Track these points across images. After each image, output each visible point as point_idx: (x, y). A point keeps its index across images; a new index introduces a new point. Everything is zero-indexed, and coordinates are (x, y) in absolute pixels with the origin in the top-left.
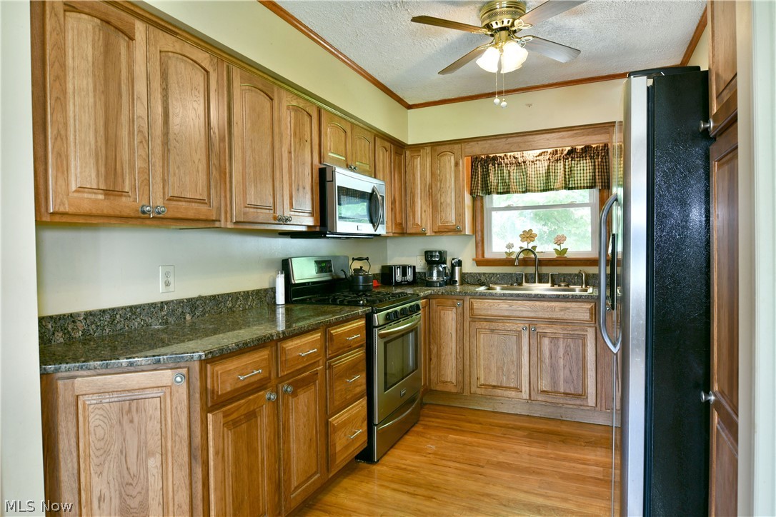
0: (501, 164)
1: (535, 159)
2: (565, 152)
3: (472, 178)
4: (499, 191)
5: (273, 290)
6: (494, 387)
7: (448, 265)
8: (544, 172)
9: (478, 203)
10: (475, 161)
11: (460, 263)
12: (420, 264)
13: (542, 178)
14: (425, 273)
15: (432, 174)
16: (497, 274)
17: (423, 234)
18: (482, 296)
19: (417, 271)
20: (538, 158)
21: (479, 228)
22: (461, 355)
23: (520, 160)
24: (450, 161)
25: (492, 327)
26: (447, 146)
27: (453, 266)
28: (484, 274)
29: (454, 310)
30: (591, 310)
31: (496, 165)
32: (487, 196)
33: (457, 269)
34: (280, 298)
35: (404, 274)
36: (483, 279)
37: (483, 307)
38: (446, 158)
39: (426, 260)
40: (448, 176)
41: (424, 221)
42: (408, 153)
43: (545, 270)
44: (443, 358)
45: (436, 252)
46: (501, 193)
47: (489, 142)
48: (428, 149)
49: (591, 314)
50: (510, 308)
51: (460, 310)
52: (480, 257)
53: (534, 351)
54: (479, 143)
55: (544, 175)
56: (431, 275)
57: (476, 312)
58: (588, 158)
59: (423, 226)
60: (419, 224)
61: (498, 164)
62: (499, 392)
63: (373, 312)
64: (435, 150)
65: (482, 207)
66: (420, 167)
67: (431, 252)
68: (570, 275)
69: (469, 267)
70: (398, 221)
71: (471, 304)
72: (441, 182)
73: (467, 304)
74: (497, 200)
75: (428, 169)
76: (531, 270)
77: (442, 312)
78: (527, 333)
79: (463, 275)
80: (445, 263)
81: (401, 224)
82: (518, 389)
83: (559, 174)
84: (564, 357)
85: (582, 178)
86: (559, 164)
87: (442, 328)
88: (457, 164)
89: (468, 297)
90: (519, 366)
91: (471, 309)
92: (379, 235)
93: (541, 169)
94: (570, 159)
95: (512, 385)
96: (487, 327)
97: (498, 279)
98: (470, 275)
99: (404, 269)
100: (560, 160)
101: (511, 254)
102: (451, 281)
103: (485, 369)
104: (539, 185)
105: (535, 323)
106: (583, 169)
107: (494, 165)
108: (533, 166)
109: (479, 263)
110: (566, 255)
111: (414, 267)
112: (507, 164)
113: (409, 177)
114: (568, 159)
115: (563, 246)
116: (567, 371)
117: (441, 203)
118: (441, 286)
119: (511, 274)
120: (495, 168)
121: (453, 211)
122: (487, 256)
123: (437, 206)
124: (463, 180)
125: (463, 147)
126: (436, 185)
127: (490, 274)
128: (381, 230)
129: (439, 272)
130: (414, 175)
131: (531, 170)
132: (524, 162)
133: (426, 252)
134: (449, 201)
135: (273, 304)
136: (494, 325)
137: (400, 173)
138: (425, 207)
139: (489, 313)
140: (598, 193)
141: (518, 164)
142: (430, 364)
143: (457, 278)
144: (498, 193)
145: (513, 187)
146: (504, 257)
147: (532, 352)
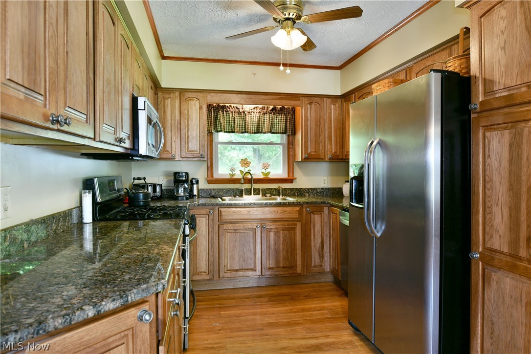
0: (228, 111)
1: (251, 111)
2: (270, 109)
4: (226, 130)
6: (237, 270)
8: (257, 120)
10: (209, 106)
11: (197, 182)
12: (167, 183)
13: (255, 125)
14: (171, 190)
15: (181, 113)
16: (223, 189)
17: (172, 159)
18: (229, 206)
19: (163, 188)
20: (253, 111)
21: (209, 156)
22: (213, 251)
23: (241, 110)
24: (195, 105)
25: (235, 228)
26: (194, 94)
27: (192, 184)
28: (214, 189)
29: (207, 218)
30: (299, 211)
31: (224, 112)
32: (216, 133)
33: (195, 186)
35: (154, 190)
36: (213, 193)
37: (229, 214)
38: (191, 103)
39: (174, 180)
40: (194, 116)
41: (173, 149)
43: (256, 186)
44: (198, 254)
45: (182, 173)
46: (227, 132)
47: (225, 95)
48: (177, 94)
49: (299, 214)
50: (248, 213)
51: (211, 217)
52: (210, 178)
54: (218, 94)
55: (257, 122)
56: (178, 191)
57: (223, 218)
58: (283, 114)
59: (173, 153)
60: (169, 150)
61: (226, 112)
62: (240, 273)
64: (184, 95)
65: (212, 140)
66: (172, 105)
67: (179, 173)
68: (271, 189)
69: (203, 185)
71: (220, 212)
72: (188, 119)
73: (217, 212)
74: (222, 137)
75: (177, 109)
76: (247, 186)
77: (198, 219)
78: (259, 229)
79: (199, 191)
82: (254, 269)
83: (265, 125)
84: (283, 243)
85: (279, 127)
86: (265, 116)
88: (201, 108)
89: (217, 207)
90: (255, 253)
91: (220, 215)
93: (255, 118)
94: (273, 114)
95: (249, 268)
96: (232, 228)
97: (224, 193)
98: (204, 190)
99: (154, 186)
100: (267, 113)
101: (233, 175)
102: (191, 196)
103: (230, 258)
104: (253, 129)
105: (264, 222)
106: (279, 121)
107: (223, 112)
108: (249, 116)
109: (209, 182)
110: (269, 176)
112: (232, 112)
113: (161, 114)
114: (271, 113)
115: (268, 170)
116: (285, 252)
117: (188, 136)
118: (187, 199)
119: (233, 189)
120: (223, 114)
122: (215, 176)
123: (185, 138)
124: (205, 120)
125: (205, 96)
126: (184, 122)
127: (218, 189)
129: (185, 189)
130: (165, 112)
132: (243, 112)
134: (194, 134)
136: (238, 226)
138: (174, 138)
139: (234, 217)
140: (287, 137)
141: (239, 113)
143: (195, 193)
144: (225, 132)
145: (237, 128)
146: (229, 177)
147: (263, 243)
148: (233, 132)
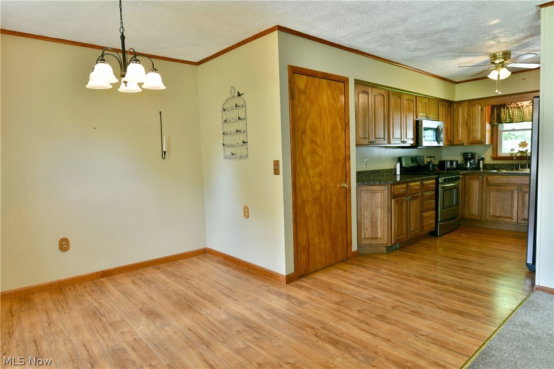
3: (491, 116)
5: (395, 169)
6: (498, 217)
7: (476, 160)
9: (495, 128)
10: (493, 107)
11: (483, 159)
12: (460, 159)
14: (463, 164)
15: (468, 115)
16: (504, 164)
17: (463, 145)
18: (494, 174)
19: (459, 163)
21: (495, 140)
22: (481, 202)
23: (520, 106)
24: (478, 108)
25: (498, 189)
26: (478, 101)
27: (479, 161)
28: (497, 164)
29: (478, 181)
31: (506, 108)
32: (500, 125)
33: (481, 161)
34: (398, 172)
35: (452, 164)
36: (496, 167)
37: (493, 179)
38: (476, 107)
39: (464, 157)
40: (477, 116)
41: (463, 139)
42: (455, 105)
45: (469, 153)
46: (508, 123)
47: (501, 98)
48: (466, 103)
50: (507, 179)
51: (481, 181)
52: (495, 156)
53: (520, 200)
56: (466, 165)
57: (489, 181)
59: (463, 141)
60: (460, 140)
62: (501, 219)
63: (439, 178)
64: (470, 104)
65: (497, 130)
66: (461, 113)
67: (467, 153)
69: (488, 160)
70: (449, 139)
71: (487, 178)
72: (473, 118)
73: (485, 178)
74: (507, 126)
75: (466, 113)
76: (524, 162)
77: (471, 182)
78: (517, 191)
79: (484, 165)
80: (474, 158)
81: (451, 140)
82: (511, 218)
87: (471, 189)
88: (482, 110)
89: (486, 175)
90: (512, 207)
91: (487, 180)
92: (440, 146)
95: (508, 216)
96: (495, 189)
97: (505, 166)
98: (489, 165)
99: (452, 162)
101: (513, 154)
102: (478, 168)
103: (493, 208)
105: (522, 186)
107: (504, 108)
109: (494, 159)
111: (457, 161)
113: (455, 117)
117: (473, 129)
118: (471, 170)
119: (513, 164)
120: (505, 110)
121: (479, 133)
122: (499, 155)
123: (470, 131)
124: (485, 118)
125: (486, 101)
126: (470, 121)
127: (500, 164)
128: (441, 144)
129: (470, 163)
130: (458, 116)
132: (522, 106)
133: (464, 154)
134: (477, 128)
135: (395, 174)
136: (499, 188)
137: (450, 116)
138: (463, 132)
139: (497, 182)
141: (519, 108)
142: (464, 206)
143: (481, 166)
144: (506, 123)
145: (515, 119)
146: (509, 155)
147: (519, 200)
148: (512, 122)
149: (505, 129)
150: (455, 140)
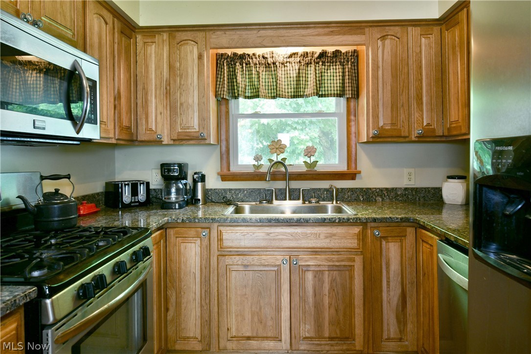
0: (250, 64)
1: (285, 60)
2: (316, 55)
3: (217, 78)
4: (247, 94)
6: (248, 338)
7: (190, 181)
8: (295, 75)
9: (223, 108)
10: (220, 58)
11: (203, 178)
12: (156, 181)
13: (292, 83)
14: (161, 190)
15: (171, 67)
16: (244, 190)
17: (158, 142)
18: (234, 223)
19: (151, 187)
20: (288, 60)
21: (223, 137)
22: (207, 301)
23: (270, 61)
24: (192, 52)
25: (245, 262)
26: (189, 34)
27: (195, 182)
28: (230, 190)
29: (198, 241)
30: (359, 235)
31: (244, 65)
32: (233, 101)
33: (200, 185)
35: (135, 192)
36: (229, 196)
37: (234, 237)
38: (188, 48)
39: (162, 175)
40: (190, 71)
41: (160, 126)
42: (139, 38)
43: (295, 185)
44: (183, 306)
45: (174, 164)
46: (249, 98)
47: (238, 32)
48: (165, 36)
49: (359, 240)
50: (268, 237)
51: (206, 242)
52: (225, 171)
53: (296, 291)
54: (227, 33)
55: (295, 79)
56: (169, 193)
57: (226, 243)
58: (338, 63)
59: (159, 132)
60: (154, 129)
61: (246, 64)
62: (255, 344)
64: (174, 37)
65: (227, 112)
67: (169, 165)
68: (320, 189)
69: (213, 182)
70: (125, 123)
71: (220, 234)
72: (181, 77)
73: (214, 234)
74: (244, 105)
75: (165, 61)
76: (280, 185)
77: (183, 245)
78: (287, 267)
79: (206, 192)
80: (185, 178)
81: (129, 128)
82: (277, 338)
83: (309, 83)
84: (329, 293)
85: (332, 85)
86: (309, 68)
87: (183, 267)
88: (200, 57)
89: (216, 225)
90: (278, 309)
91: (220, 240)
93: (291, 72)
94: (321, 63)
95: (269, 334)
96: (240, 263)
97: (245, 195)
99: (135, 186)
100: (311, 63)
101: (259, 167)
103: (237, 316)
104: (290, 90)
105: (296, 254)
106: (333, 76)
107: (241, 64)
108: (283, 69)
109: (224, 178)
110: (315, 169)
111: (148, 184)
112: (256, 64)
113: (141, 69)
114: (318, 63)
115: (313, 159)
116: (333, 310)
117: (181, 104)
118: (181, 207)
119: (259, 189)
120: (242, 68)
121: (196, 114)
122: (233, 169)
123: (176, 108)
124: (208, 77)
125: (208, 36)
126: (175, 81)
127: (236, 190)
128: (90, 132)
129: (178, 190)
130: (147, 67)
131: (281, 73)
132: (274, 63)
133: (163, 166)
134: (190, 101)
136: (248, 259)
138: (160, 108)
139: (243, 244)
140: (345, 102)
141: (268, 65)
142: (166, 316)
143: (200, 196)
144: (246, 97)
145: (262, 91)
146: (252, 170)
147: (293, 289)
148: (257, 96)
149: (242, 110)
150: (142, 129)
